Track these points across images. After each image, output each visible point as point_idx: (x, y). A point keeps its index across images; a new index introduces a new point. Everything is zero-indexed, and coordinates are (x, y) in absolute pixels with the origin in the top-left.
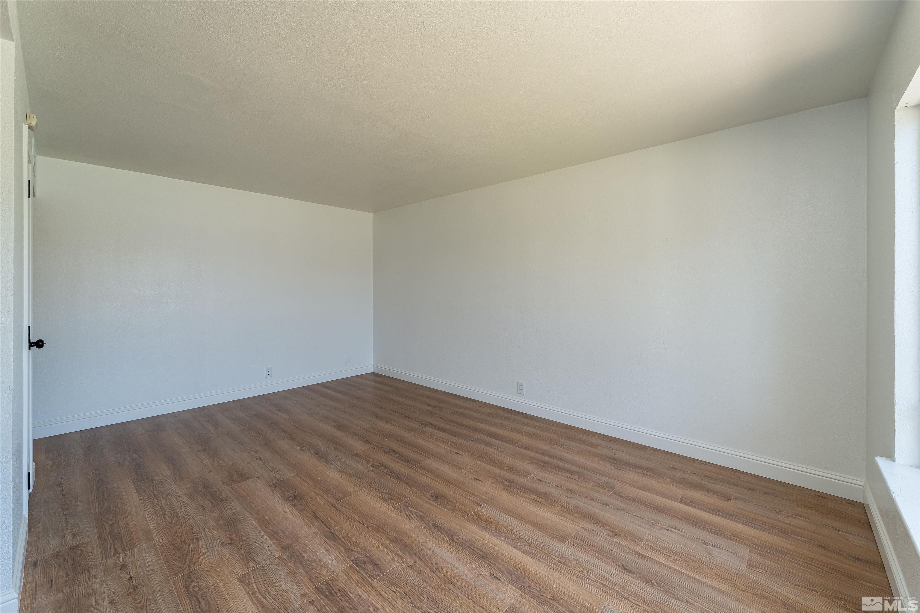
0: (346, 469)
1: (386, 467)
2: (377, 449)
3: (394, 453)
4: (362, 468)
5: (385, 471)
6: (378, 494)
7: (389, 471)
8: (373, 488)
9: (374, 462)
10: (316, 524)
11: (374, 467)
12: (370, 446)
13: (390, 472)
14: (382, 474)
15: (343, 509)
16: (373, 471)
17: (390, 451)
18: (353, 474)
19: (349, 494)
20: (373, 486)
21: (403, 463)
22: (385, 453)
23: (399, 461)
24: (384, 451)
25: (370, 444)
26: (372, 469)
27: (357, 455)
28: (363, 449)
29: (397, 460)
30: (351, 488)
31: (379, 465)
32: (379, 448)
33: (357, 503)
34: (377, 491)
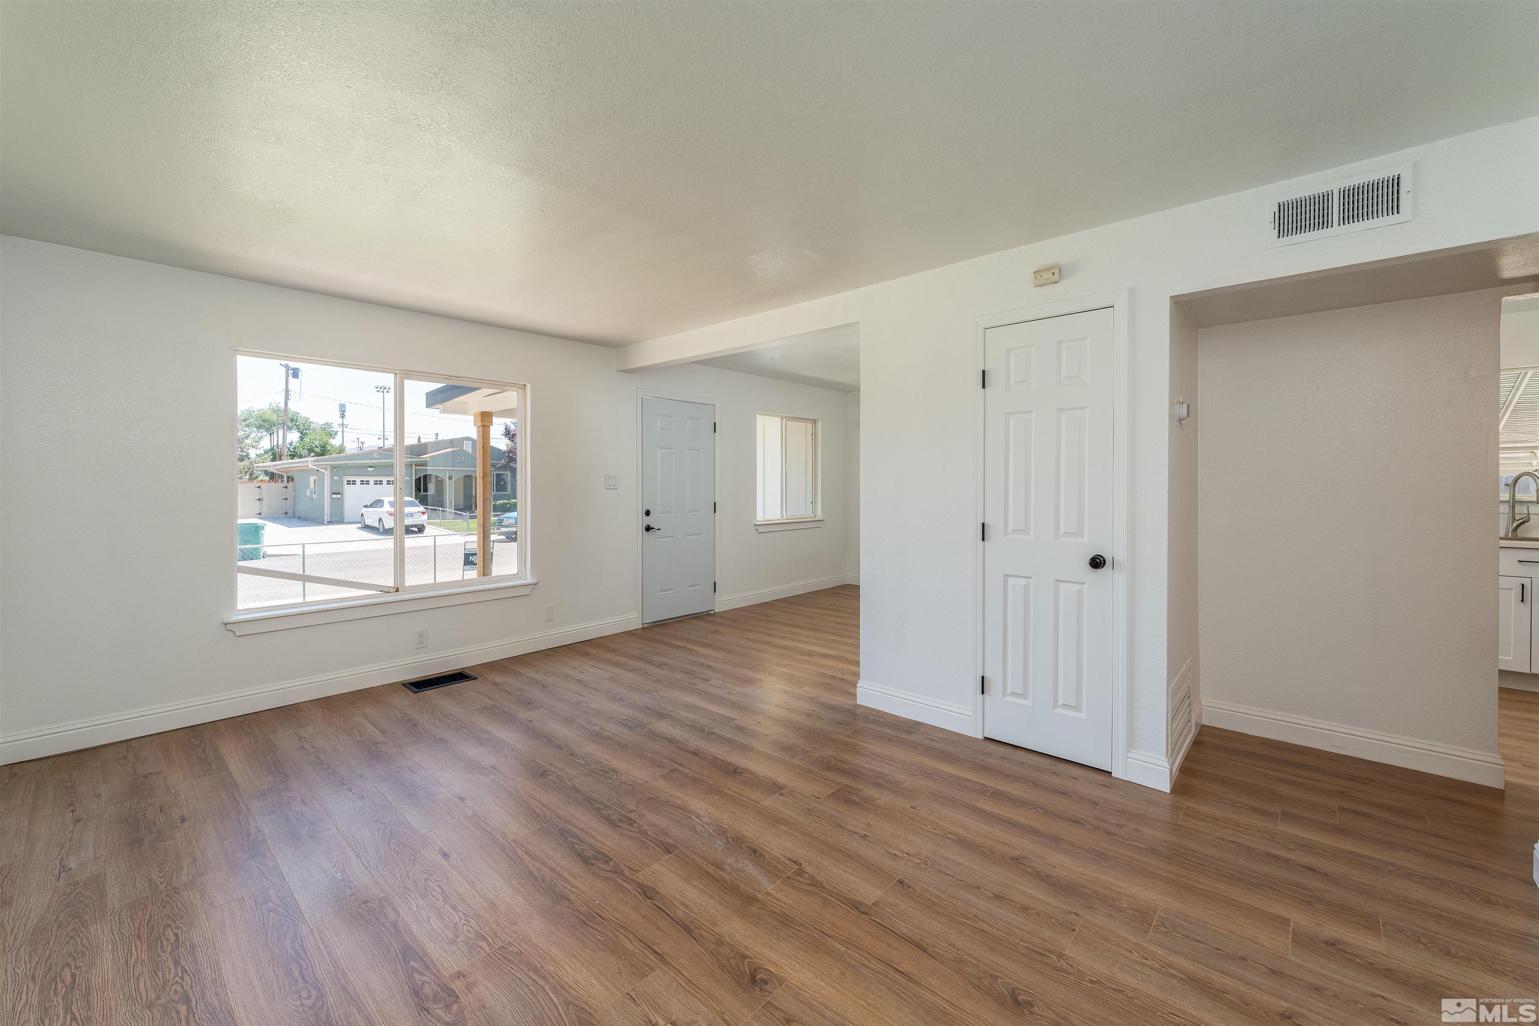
0: (680, 815)
1: (607, 819)
2: (623, 867)
3: (587, 853)
4: (651, 817)
5: (610, 812)
6: (622, 778)
7: (603, 811)
8: (630, 785)
9: (629, 830)
10: (691, 749)
11: (630, 819)
12: (640, 878)
13: (601, 810)
14: (614, 806)
15: (666, 761)
16: (631, 811)
17: (593, 861)
18: (665, 806)
19: (662, 776)
20: (630, 787)
21: (574, 830)
22: (605, 855)
23: (579, 832)
24: (607, 859)
25: (640, 886)
26: (633, 816)
27: (668, 849)
28: (656, 866)
29: (582, 835)
30: (662, 784)
31: (620, 824)
32: (617, 871)
33: (650, 767)
34: (624, 782)
